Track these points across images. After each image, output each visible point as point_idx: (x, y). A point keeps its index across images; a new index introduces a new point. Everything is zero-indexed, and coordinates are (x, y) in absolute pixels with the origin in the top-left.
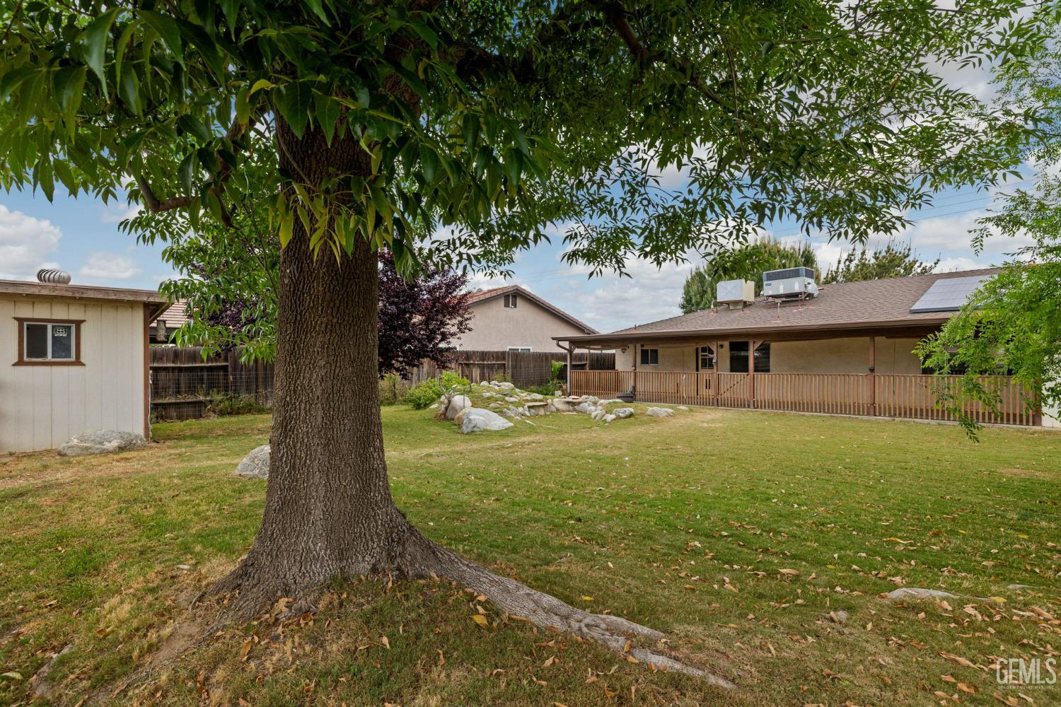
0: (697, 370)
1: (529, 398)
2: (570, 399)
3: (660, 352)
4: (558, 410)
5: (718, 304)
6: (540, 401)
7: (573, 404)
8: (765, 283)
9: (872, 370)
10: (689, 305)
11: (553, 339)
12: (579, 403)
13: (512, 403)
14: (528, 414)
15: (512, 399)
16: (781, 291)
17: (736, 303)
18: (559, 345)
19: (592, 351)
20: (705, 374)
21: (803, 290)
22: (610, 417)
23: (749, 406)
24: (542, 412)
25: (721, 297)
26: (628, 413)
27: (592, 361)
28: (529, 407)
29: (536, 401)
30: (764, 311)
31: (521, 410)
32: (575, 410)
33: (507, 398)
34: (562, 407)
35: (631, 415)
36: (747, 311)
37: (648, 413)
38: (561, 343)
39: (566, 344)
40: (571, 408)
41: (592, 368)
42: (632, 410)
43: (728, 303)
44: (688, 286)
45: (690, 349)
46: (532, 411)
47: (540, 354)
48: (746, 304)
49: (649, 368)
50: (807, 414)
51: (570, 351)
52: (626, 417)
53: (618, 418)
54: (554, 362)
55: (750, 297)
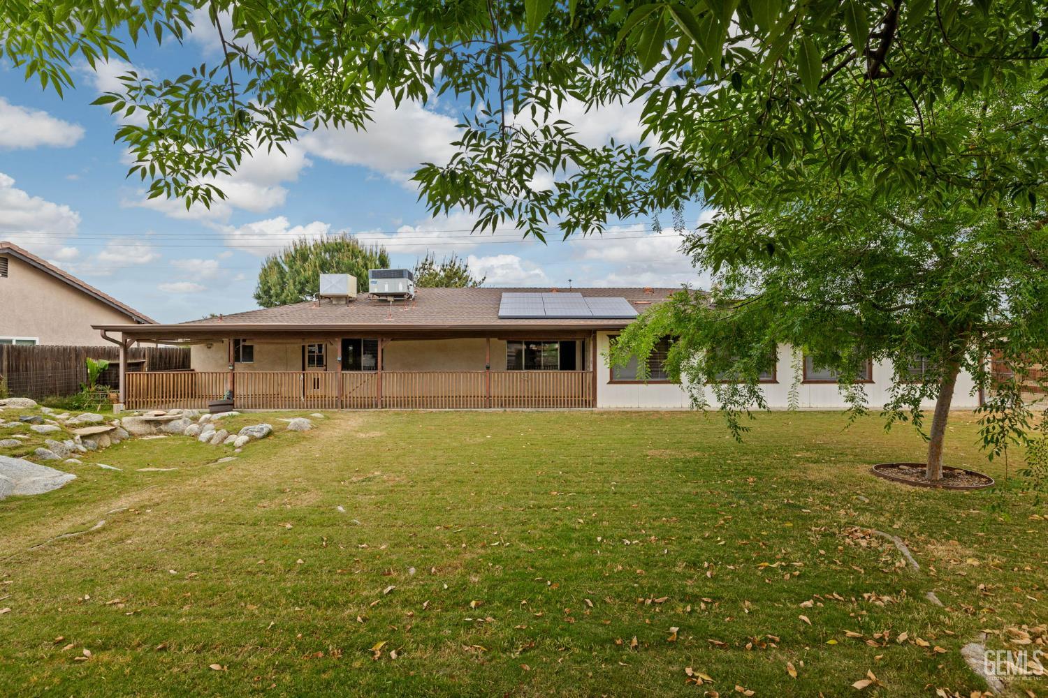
0: (304, 369)
1: (76, 421)
2: (151, 414)
3: (256, 348)
4: (131, 434)
5: (320, 297)
6: (100, 424)
7: (157, 423)
8: (370, 280)
9: (488, 368)
10: (267, 297)
11: (95, 327)
12: (169, 421)
13: (48, 434)
14: (82, 448)
15: (46, 428)
16: (387, 290)
17: (339, 298)
18: (105, 337)
19: (160, 346)
20: (314, 372)
21: (406, 291)
22: (240, 440)
23: (376, 407)
24: (106, 441)
25: (324, 290)
26: (265, 431)
27: (152, 357)
28: (83, 437)
29: (90, 424)
30: (370, 308)
31: (69, 444)
32: (161, 432)
33: (34, 427)
34: (136, 429)
35: (270, 433)
36: (352, 307)
37: (290, 427)
38: (109, 334)
39: (118, 336)
40: (154, 429)
41: (153, 367)
42: (270, 426)
43: (329, 297)
44: (265, 273)
45: (295, 346)
46: (90, 442)
47: (65, 349)
48: (349, 300)
49: (241, 367)
50: (434, 410)
51: (125, 346)
52: (264, 437)
53: (253, 439)
54: (91, 361)
55: (352, 293)
